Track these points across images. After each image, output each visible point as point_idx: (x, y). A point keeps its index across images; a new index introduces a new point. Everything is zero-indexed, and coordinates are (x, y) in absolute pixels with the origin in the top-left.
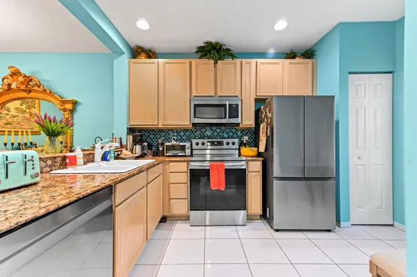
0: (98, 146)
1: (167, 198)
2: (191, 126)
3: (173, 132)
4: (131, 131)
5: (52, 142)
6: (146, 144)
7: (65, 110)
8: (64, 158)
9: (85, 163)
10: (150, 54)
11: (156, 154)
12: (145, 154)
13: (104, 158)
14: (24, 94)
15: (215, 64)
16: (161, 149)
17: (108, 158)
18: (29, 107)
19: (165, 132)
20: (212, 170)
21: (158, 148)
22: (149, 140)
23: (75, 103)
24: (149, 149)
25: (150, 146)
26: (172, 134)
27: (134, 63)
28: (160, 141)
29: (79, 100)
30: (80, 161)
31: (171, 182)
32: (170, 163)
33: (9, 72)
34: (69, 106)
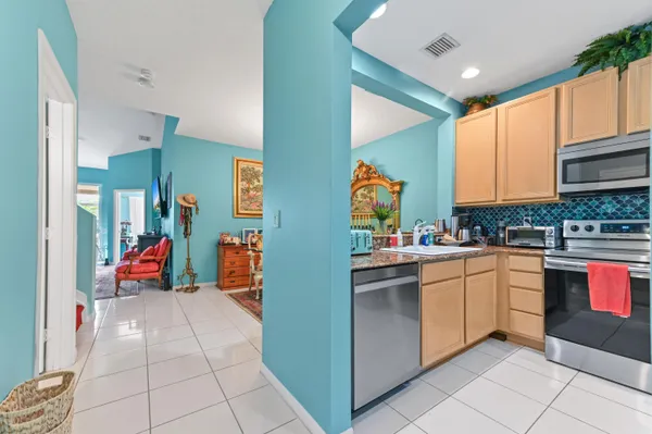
0: (416, 228)
1: (505, 307)
2: (558, 198)
3: (526, 210)
4: (458, 211)
5: (381, 224)
6: (478, 228)
7: (393, 193)
8: (389, 238)
9: (404, 245)
10: (486, 101)
11: (493, 242)
12: (476, 242)
13: (423, 241)
14: (366, 182)
15: (620, 72)
16: (501, 235)
17: (427, 242)
18: (369, 192)
19: (512, 211)
20: (593, 275)
21: (497, 234)
22: (484, 223)
23: (402, 184)
24: (483, 235)
25: (484, 232)
26: (522, 213)
27: (462, 123)
28: (501, 224)
29: (405, 180)
30: (400, 242)
31: (512, 283)
32: (511, 257)
33: (357, 165)
34: (397, 188)
